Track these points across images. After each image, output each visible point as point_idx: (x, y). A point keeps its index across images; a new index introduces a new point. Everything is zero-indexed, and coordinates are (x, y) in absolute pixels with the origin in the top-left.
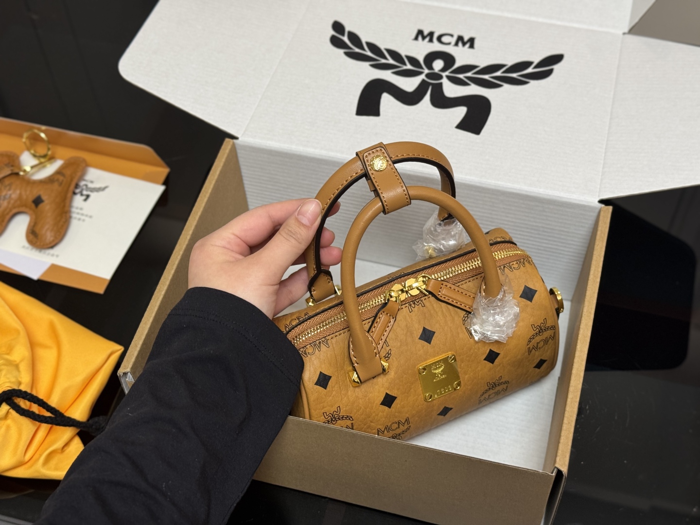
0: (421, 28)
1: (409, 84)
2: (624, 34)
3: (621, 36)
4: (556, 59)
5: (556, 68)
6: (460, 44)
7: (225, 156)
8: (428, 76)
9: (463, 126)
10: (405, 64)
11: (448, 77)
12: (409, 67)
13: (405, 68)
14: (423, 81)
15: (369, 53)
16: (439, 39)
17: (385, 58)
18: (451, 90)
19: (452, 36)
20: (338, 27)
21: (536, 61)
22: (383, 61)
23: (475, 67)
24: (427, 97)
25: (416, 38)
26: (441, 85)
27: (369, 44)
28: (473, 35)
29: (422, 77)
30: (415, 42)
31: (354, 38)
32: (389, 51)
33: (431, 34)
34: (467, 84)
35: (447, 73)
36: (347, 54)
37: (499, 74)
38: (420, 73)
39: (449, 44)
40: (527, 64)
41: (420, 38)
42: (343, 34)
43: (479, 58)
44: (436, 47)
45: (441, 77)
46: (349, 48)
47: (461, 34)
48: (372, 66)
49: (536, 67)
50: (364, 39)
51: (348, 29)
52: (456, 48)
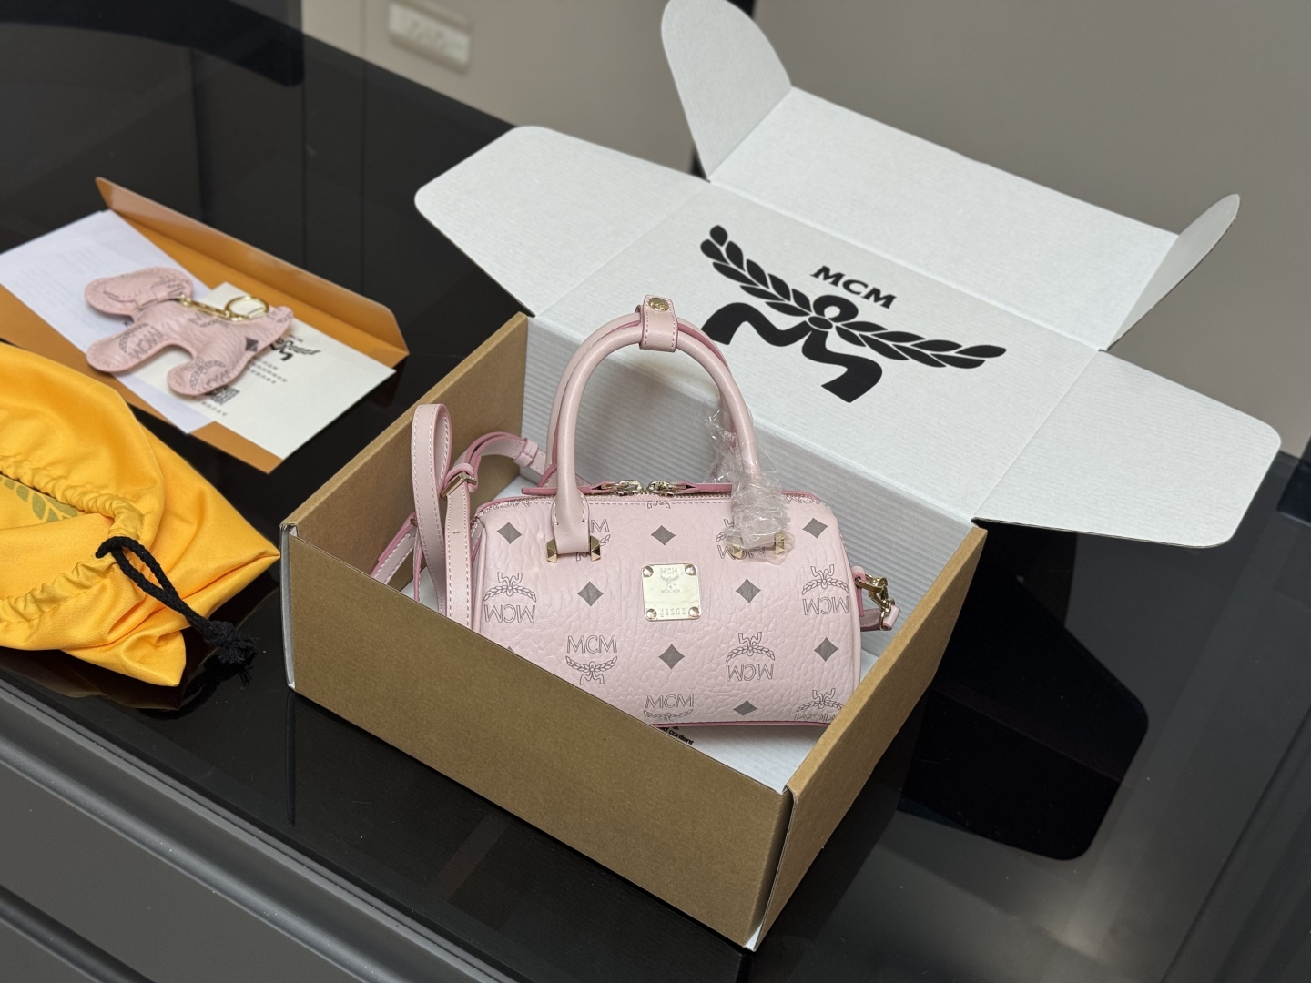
0: (827, 266)
1: (784, 322)
2: (1100, 350)
3: (1097, 351)
4: (996, 352)
5: (987, 360)
6: (872, 298)
7: (511, 330)
8: (811, 319)
9: (832, 387)
10: (789, 299)
11: (838, 329)
16: (847, 285)
17: (765, 284)
18: (835, 343)
21: (965, 346)
22: (761, 287)
23: (880, 328)
27: (751, 263)
28: (893, 294)
29: (805, 319)
30: (814, 278)
31: (735, 251)
32: (772, 277)
33: (839, 276)
35: (839, 324)
37: (908, 345)
39: (859, 294)
42: (722, 243)
43: (890, 320)
44: (839, 292)
45: (829, 326)
46: (723, 260)
47: (878, 287)
49: (961, 352)
51: (730, 239)
52: (864, 300)
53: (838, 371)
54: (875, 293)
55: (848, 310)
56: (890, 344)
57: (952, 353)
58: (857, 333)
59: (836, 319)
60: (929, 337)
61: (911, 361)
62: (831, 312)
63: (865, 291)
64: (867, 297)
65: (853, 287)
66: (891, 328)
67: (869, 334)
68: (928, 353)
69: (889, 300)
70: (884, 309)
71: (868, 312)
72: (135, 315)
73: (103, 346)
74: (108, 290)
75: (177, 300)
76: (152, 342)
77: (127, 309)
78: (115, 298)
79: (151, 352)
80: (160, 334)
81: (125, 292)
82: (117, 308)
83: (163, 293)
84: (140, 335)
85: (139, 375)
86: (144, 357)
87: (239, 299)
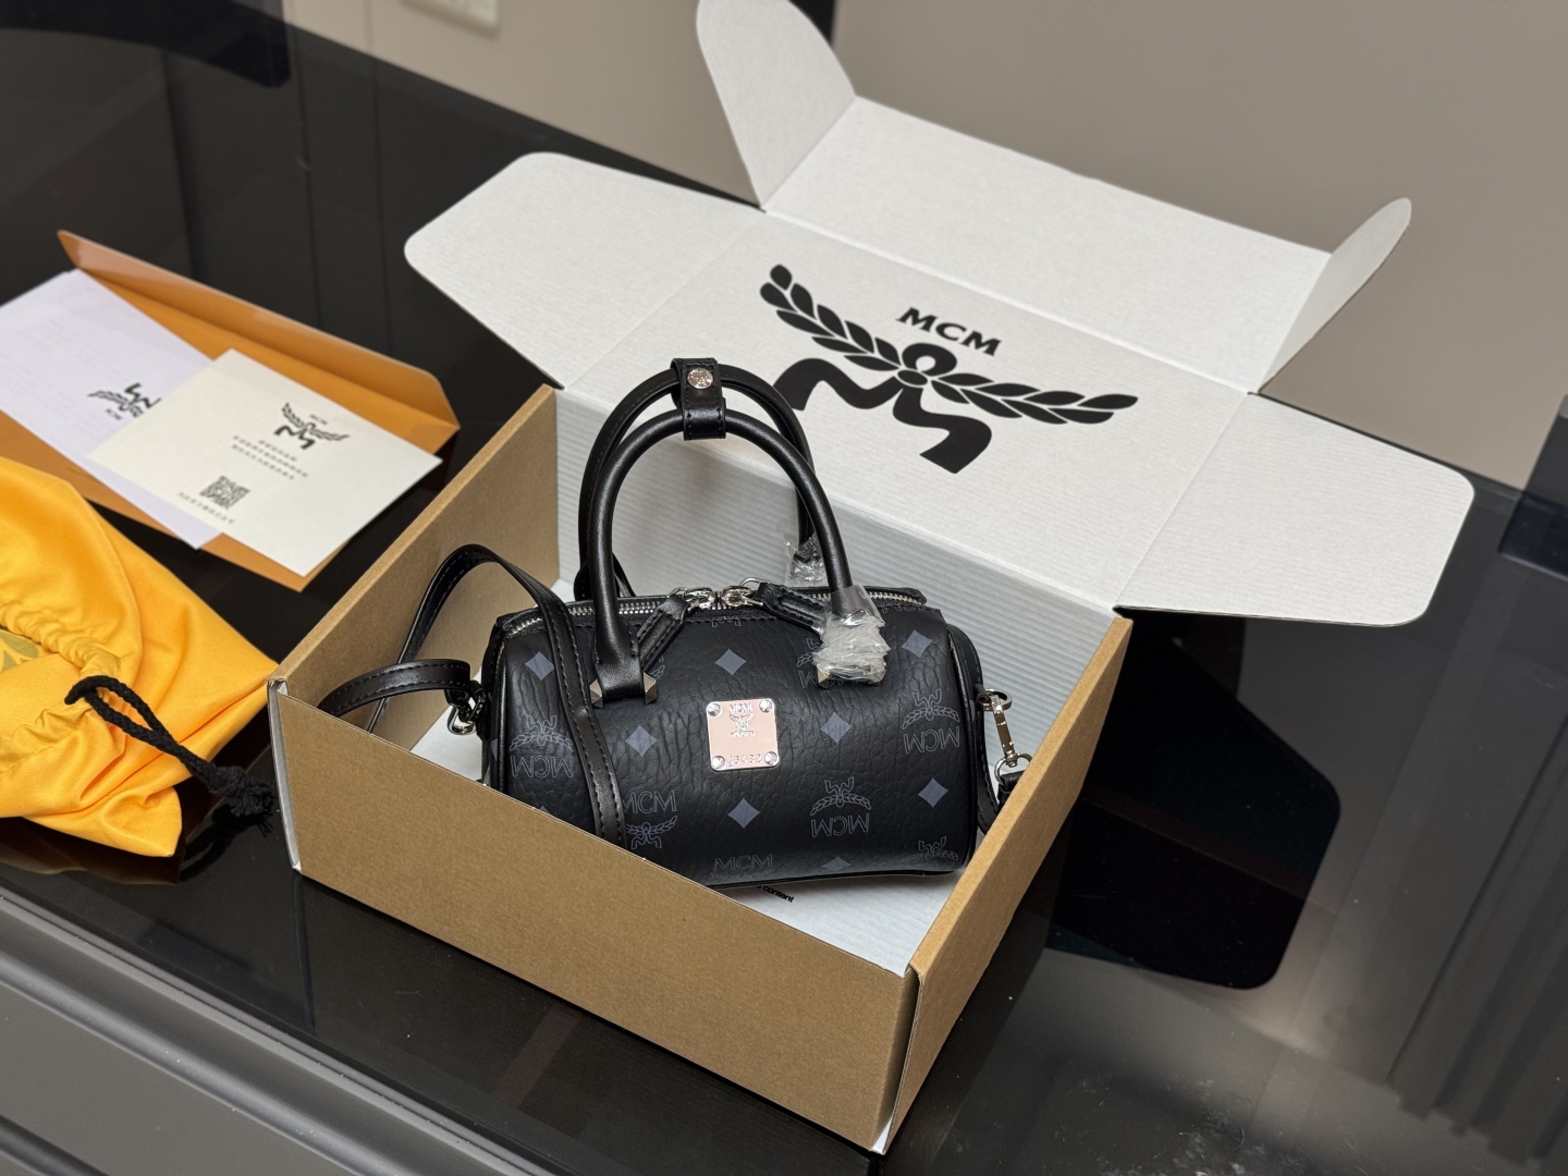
0: (916, 307)
1: (867, 379)
2: (1250, 393)
3: (1246, 395)
4: (1126, 401)
5: (1117, 412)
6: (973, 344)
7: (535, 408)
9: (933, 455)
10: (872, 350)
11: (935, 384)
12: (877, 354)
13: (869, 354)
14: (893, 379)
15: (818, 322)
16: (941, 330)
17: (843, 335)
18: (931, 401)
19: (964, 329)
20: (781, 274)
21: (1089, 395)
22: (837, 337)
23: (985, 380)
24: (891, 403)
25: (903, 319)
26: (921, 391)
27: (823, 311)
28: (998, 337)
29: (894, 374)
30: (901, 324)
31: (802, 296)
32: (850, 325)
33: (930, 320)
34: (964, 401)
35: (936, 378)
36: (780, 313)
38: (893, 368)
39: (955, 339)
40: (1072, 397)
41: (910, 320)
42: (786, 287)
43: (997, 370)
44: (932, 338)
45: (924, 381)
46: (789, 307)
47: (978, 330)
48: (816, 340)
49: (1084, 404)
50: (816, 302)
51: (795, 280)
52: (964, 347)
53: (939, 435)
54: (976, 337)
55: (945, 360)
56: (999, 398)
57: (1074, 406)
58: (958, 388)
59: (931, 372)
60: (1045, 386)
61: (1025, 419)
62: (925, 363)
63: (963, 336)
64: (967, 342)
66: (1000, 379)
67: (972, 388)
68: (1045, 407)
69: (993, 346)
70: (988, 356)
71: (969, 360)
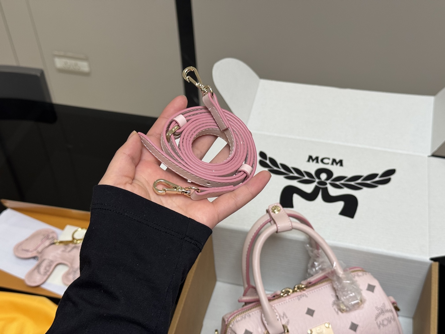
53: (340, 205)
54: (334, 161)
55: (330, 174)
56: (352, 183)
57: (377, 179)
58: (338, 183)
59: (327, 179)
60: (365, 174)
61: (365, 189)
62: (323, 176)
63: (330, 161)
64: (332, 164)
65: (325, 161)
66: (349, 175)
67: (342, 182)
68: (369, 182)
69: (341, 162)
70: (341, 167)
71: (337, 171)
72: (39, 256)
73: (30, 274)
74: (24, 248)
75: (54, 244)
76: (50, 266)
77: (34, 254)
78: (27, 251)
79: (51, 270)
80: (52, 262)
81: (31, 246)
82: (30, 255)
83: (47, 243)
84: (44, 264)
85: (49, 281)
86: (48, 273)
87: (76, 231)
